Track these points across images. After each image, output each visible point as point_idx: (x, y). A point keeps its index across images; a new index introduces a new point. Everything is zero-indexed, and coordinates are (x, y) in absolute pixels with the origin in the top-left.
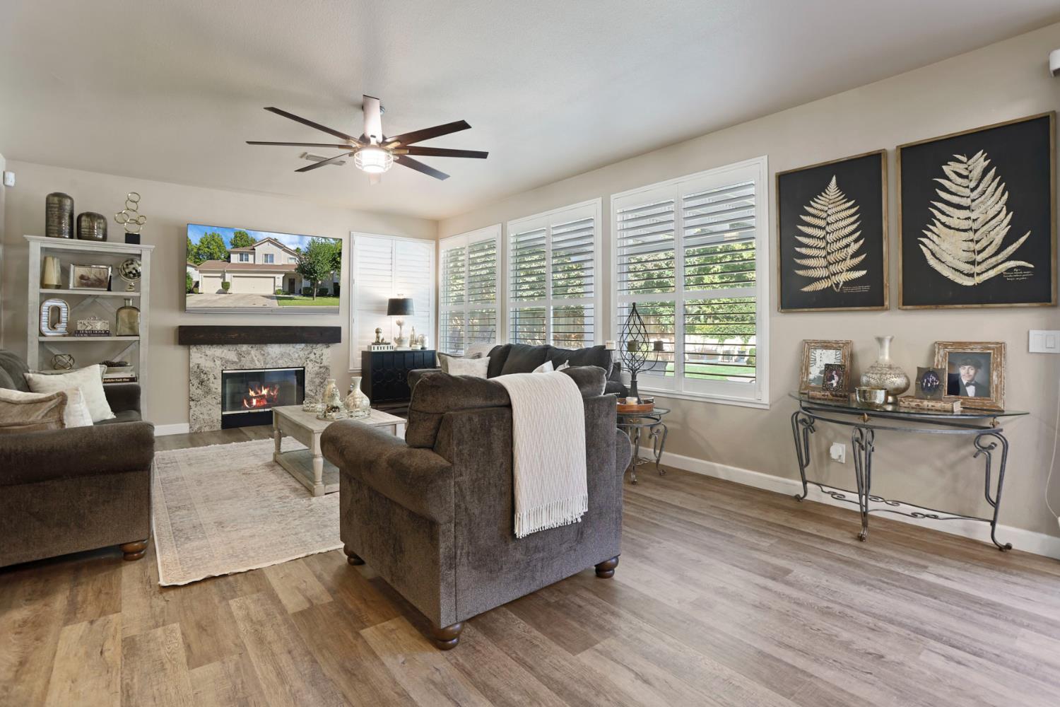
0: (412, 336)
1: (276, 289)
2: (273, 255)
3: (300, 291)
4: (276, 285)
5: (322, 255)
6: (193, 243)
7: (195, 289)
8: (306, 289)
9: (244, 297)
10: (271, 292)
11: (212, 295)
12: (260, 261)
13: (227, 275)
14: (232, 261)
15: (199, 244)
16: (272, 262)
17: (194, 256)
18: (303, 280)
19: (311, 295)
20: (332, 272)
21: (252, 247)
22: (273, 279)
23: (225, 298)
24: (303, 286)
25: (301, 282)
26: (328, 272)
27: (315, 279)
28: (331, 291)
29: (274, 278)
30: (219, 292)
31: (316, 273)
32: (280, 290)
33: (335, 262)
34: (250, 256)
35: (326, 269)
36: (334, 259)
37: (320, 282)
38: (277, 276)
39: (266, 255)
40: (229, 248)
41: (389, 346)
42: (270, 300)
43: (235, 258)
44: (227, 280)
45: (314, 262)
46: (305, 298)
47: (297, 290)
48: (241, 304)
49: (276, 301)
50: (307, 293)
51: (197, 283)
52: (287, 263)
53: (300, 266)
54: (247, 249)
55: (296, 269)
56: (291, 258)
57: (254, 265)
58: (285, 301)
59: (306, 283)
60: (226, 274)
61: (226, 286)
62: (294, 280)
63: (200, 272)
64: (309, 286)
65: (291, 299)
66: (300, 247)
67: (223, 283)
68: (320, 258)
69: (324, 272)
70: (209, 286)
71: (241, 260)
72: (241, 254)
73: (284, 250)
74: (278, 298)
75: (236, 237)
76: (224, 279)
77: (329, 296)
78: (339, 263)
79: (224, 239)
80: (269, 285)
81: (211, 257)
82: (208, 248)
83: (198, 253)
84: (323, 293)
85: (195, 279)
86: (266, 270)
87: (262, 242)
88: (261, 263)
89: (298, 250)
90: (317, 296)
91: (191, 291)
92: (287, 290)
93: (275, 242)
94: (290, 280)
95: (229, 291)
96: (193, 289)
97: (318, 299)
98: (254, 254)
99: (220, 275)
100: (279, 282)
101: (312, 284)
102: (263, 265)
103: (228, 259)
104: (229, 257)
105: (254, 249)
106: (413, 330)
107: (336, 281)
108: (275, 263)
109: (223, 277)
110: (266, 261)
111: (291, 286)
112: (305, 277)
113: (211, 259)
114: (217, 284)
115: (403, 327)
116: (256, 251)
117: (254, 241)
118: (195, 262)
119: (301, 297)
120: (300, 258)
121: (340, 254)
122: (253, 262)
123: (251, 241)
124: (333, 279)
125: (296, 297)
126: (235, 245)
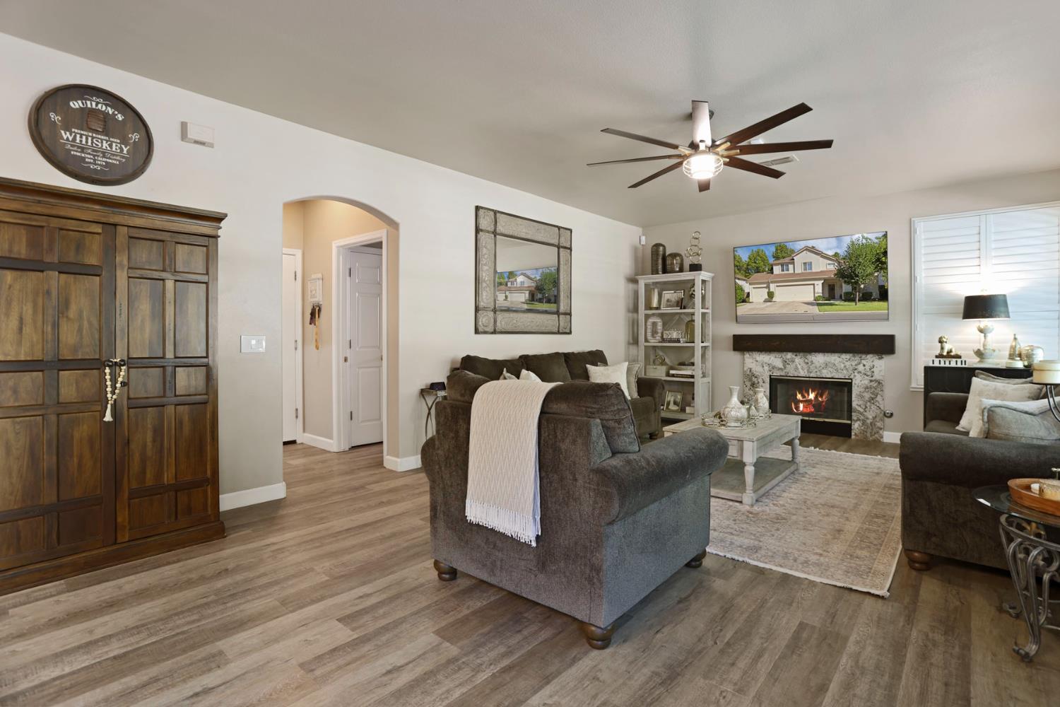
0: (1013, 348)
1: (816, 295)
2: (811, 263)
3: (841, 296)
4: (816, 291)
5: (864, 256)
6: (743, 260)
7: (747, 299)
8: (847, 294)
9: (787, 304)
10: (811, 299)
11: (760, 303)
12: (799, 270)
13: (772, 287)
14: (775, 273)
15: (747, 260)
16: (811, 269)
17: (745, 271)
18: (843, 285)
19: (853, 300)
20: (876, 274)
21: (791, 258)
22: (812, 286)
23: (770, 306)
24: (844, 291)
25: (841, 287)
26: (871, 274)
27: (856, 283)
28: (876, 294)
29: (814, 284)
30: (766, 301)
31: (858, 276)
32: (819, 296)
33: (881, 261)
34: (790, 266)
35: (869, 271)
36: (878, 260)
37: (862, 286)
38: (816, 282)
39: (805, 264)
40: (771, 261)
41: (959, 360)
42: (811, 307)
43: (777, 270)
44: (771, 290)
45: (855, 265)
46: (846, 303)
47: (837, 295)
48: (784, 311)
49: (816, 307)
50: (849, 298)
51: (748, 294)
52: (824, 269)
53: (839, 271)
54: (787, 260)
55: (835, 275)
56: (829, 264)
57: (794, 274)
58: (826, 307)
59: (847, 288)
60: (771, 285)
61: (771, 295)
62: (834, 285)
63: (750, 284)
64: (851, 291)
65: (831, 305)
66: (838, 251)
67: (768, 293)
68: (861, 260)
69: (867, 275)
70: (757, 295)
71: (783, 270)
72: (782, 265)
73: (822, 257)
74: (819, 305)
75: (777, 250)
76: (769, 290)
77: (874, 300)
78: (885, 263)
79: (767, 253)
80: (810, 292)
81: (758, 271)
82: (755, 263)
83: (747, 269)
84: (866, 297)
85: (746, 291)
86: (806, 278)
87: (801, 251)
88: (800, 272)
89: (836, 255)
90: (859, 300)
91: (744, 301)
92: (827, 295)
93: (813, 250)
94: (829, 285)
95: (774, 300)
96: (745, 299)
97: (861, 304)
98: (793, 263)
99: (765, 286)
100: (819, 289)
101: (854, 289)
102: (802, 273)
103: (771, 271)
104: (772, 269)
105: (793, 259)
106: (1015, 339)
107: (881, 283)
108: (814, 270)
109: (768, 287)
110: (805, 269)
111: (831, 292)
112: (845, 282)
113: (758, 272)
114: (763, 294)
115: (989, 336)
116: (795, 261)
117: (793, 251)
118: (746, 276)
119: (842, 303)
120: (839, 262)
121: (885, 253)
122: (793, 272)
123: (790, 252)
124: (878, 281)
125: (837, 303)
126: (777, 258)
